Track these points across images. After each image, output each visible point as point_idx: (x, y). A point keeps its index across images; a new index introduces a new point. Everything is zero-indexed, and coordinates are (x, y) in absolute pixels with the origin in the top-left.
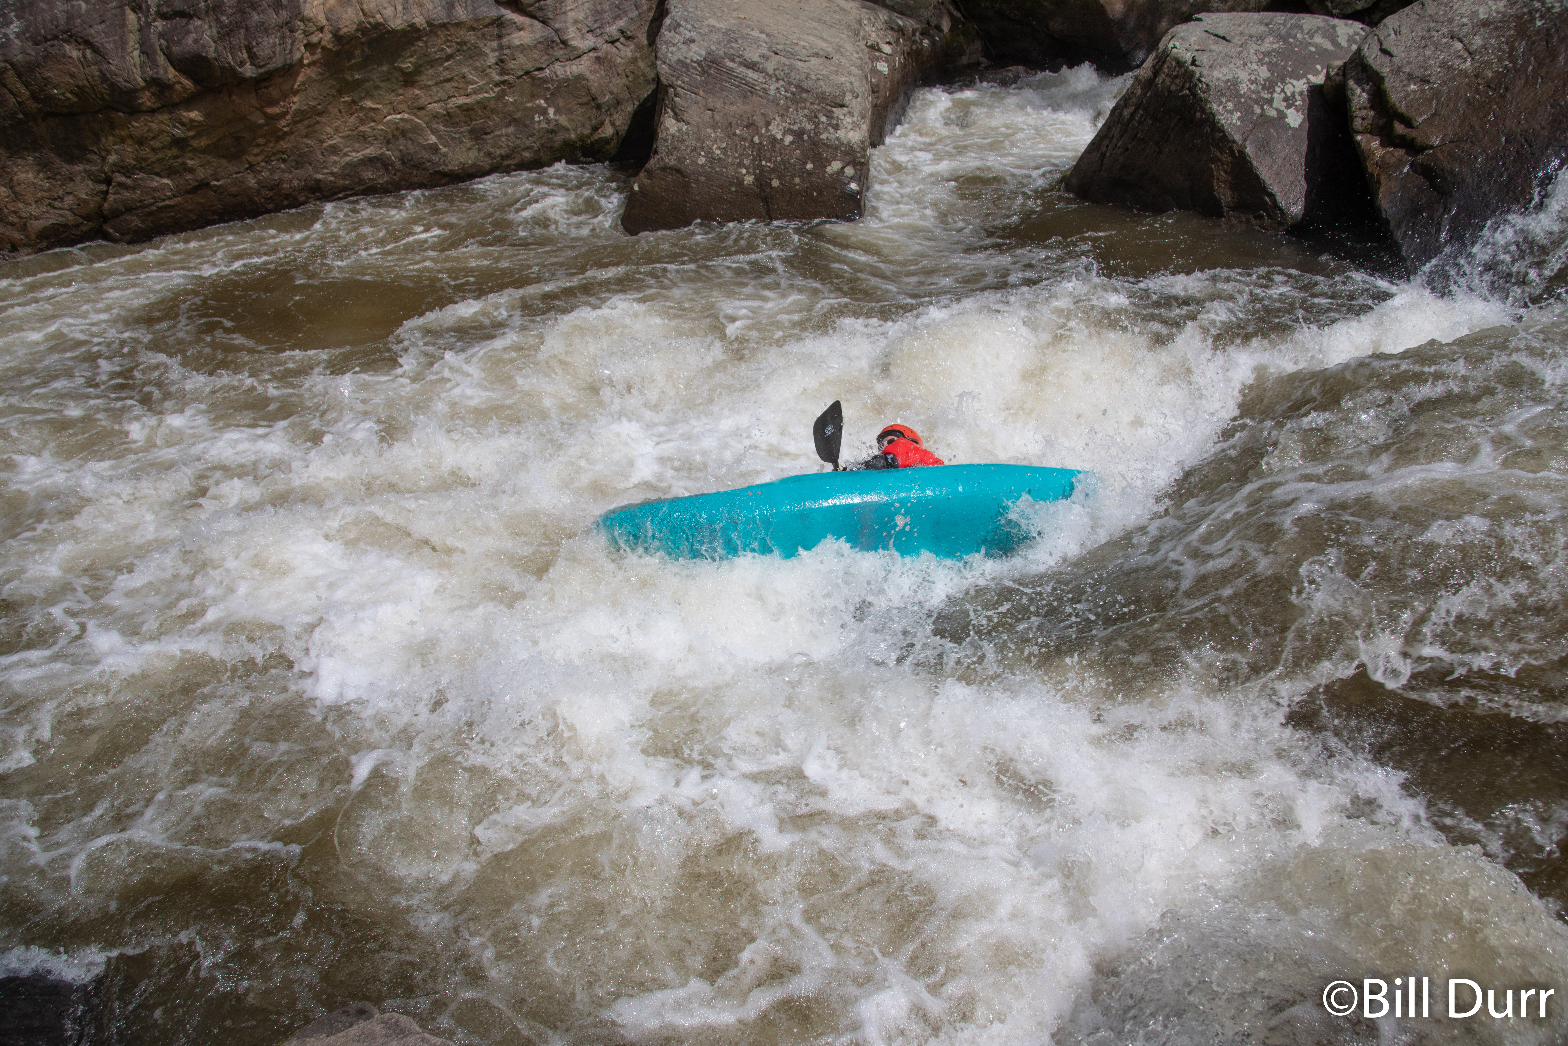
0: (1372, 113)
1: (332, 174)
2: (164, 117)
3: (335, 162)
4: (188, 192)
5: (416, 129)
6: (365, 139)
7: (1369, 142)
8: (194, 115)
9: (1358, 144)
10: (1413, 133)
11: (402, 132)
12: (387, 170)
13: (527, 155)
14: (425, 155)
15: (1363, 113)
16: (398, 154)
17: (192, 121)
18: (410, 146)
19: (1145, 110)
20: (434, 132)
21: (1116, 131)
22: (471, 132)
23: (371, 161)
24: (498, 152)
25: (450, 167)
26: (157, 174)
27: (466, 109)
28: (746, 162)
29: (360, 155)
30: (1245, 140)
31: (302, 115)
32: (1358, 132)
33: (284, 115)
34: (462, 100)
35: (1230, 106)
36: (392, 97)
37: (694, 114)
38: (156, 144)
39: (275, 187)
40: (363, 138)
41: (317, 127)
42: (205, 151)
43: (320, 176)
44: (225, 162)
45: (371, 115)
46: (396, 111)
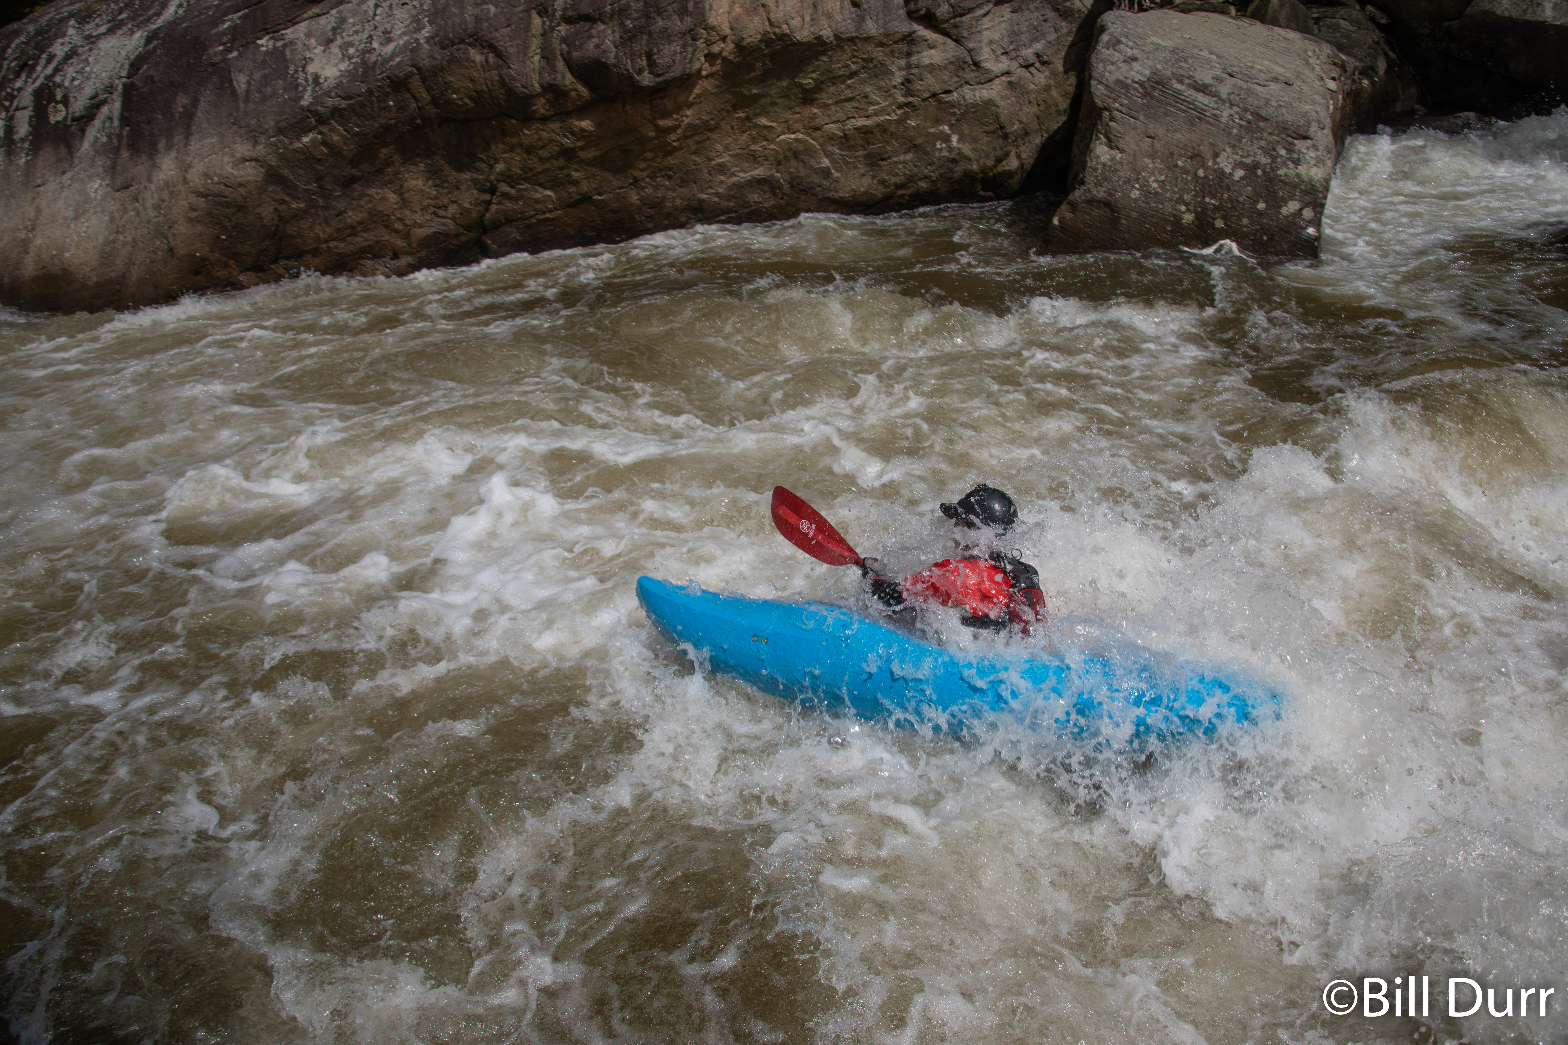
1: (717, 194)
2: (556, 126)
3: (722, 182)
4: (570, 206)
5: (809, 151)
6: (755, 158)
8: (586, 124)
11: (795, 153)
12: (774, 193)
13: (923, 185)
14: (816, 179)
16: (787, 177)
17: (583, 130)
18: (801, 169)
20: (828, 155)
22: (867, 157)
23: (758, 183)
24: (894, 180)
25: (841, 194)
26: (542, 185)
27: (864, 132)
28: (1186, 197)
29: (747, 176)
31: (694, 130)
33: (676, 128)
34: (861, 122)
36: (788, 115)
37: (1131, 141)
38: (544, 153)
39: (657, 205)
40: (754, 158)
41: (707, 144)
42: (591, 163)
43: (704, 196)
44: (609, 176)
45: (765, 134)
46: (791, 130)
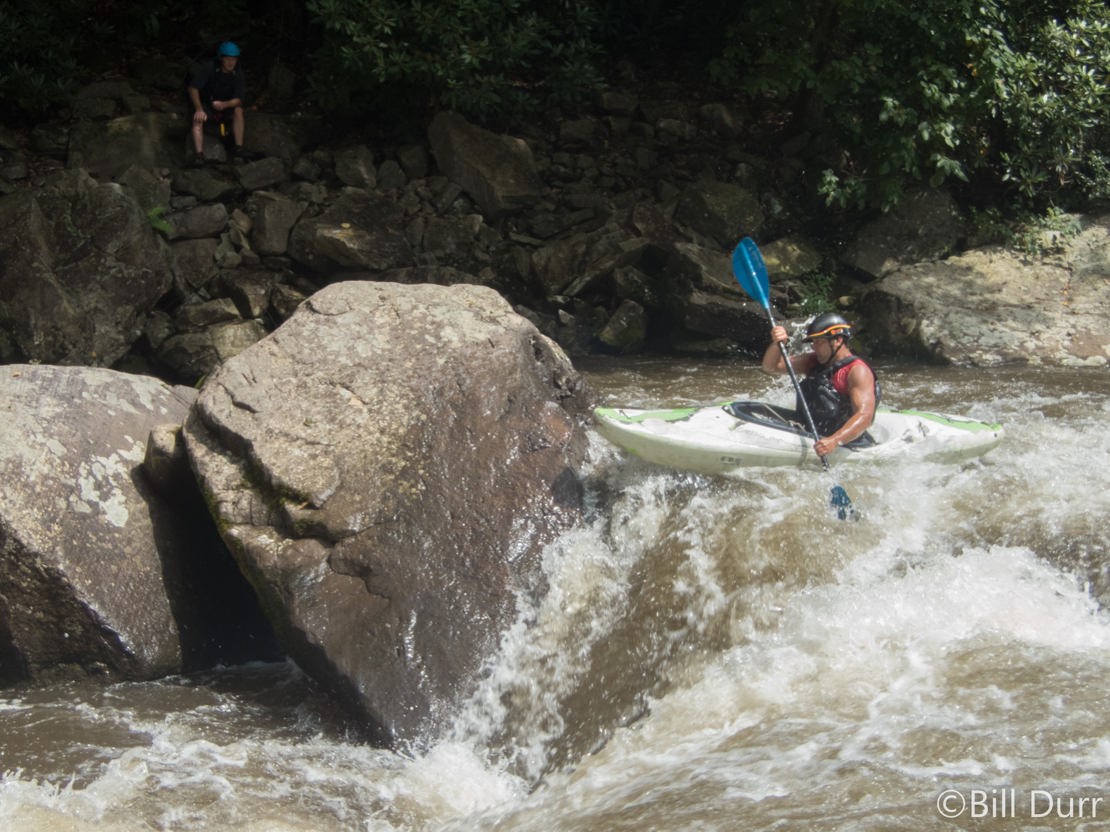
7: (252, 537)
9: (237, 540)
10: (320, 516)
15: (233, 494)
30: (53, 551)
32: (233, 524)
35: (19, 500)
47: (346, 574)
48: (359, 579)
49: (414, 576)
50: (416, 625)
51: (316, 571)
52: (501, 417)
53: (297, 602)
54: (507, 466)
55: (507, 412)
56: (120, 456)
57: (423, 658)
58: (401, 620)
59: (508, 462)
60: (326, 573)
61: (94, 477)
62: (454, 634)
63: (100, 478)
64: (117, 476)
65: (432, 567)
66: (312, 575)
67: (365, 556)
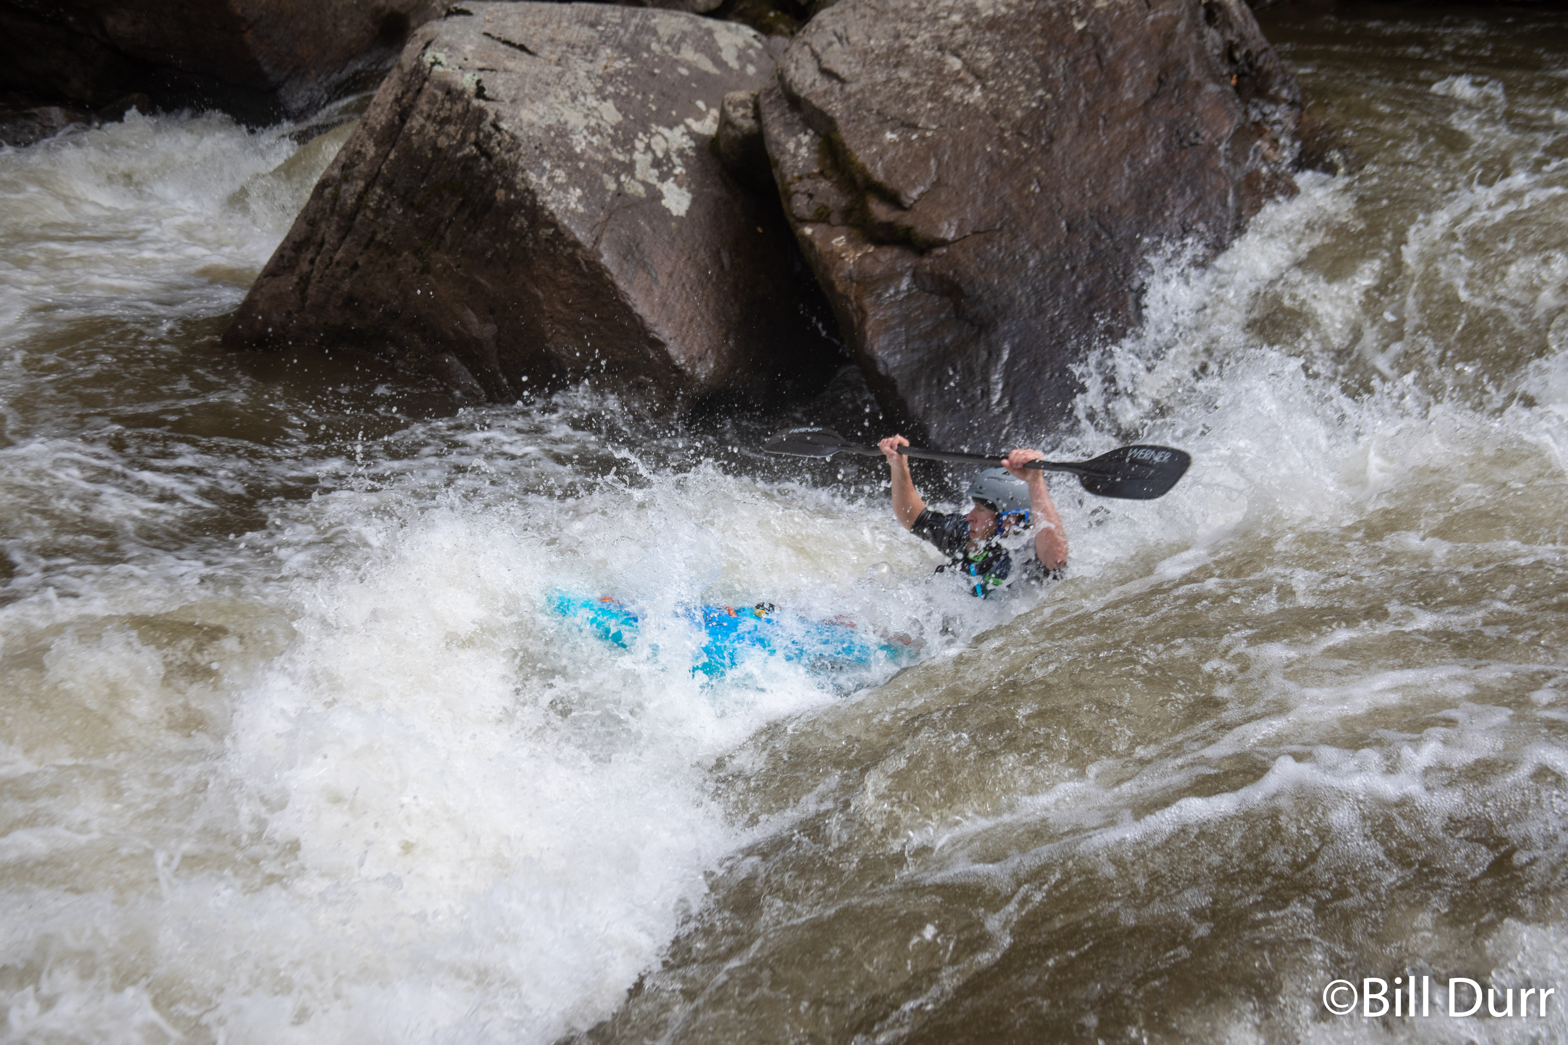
0: (824, 185)
7: (827, 239)
9: (810, 242)
10: (907, 220)
15: (808, 184)
19: (388, 186)
21: (329, 231)
30: (597, 241)
32: (804, 221)
35: (561, 176)
47: (932, 292)
48: (946, 300)
49: (1012, 300)
50: (1007, 363)
51: (897, 287)
52: (1147, 104)
53: (870, 323)
54: (1145, 167)
55: (1155, 96)
56: (688, 127)
57: (1011, 403)
58: (990, 354)
59: (1147, 161)
60: (909, 289)
61: (654, 152)
62: (1051, 376)
63: (660, 155)
64: (681, 153)
65: (1036, 291)
66: (892, 291)
67: (955, 272)
